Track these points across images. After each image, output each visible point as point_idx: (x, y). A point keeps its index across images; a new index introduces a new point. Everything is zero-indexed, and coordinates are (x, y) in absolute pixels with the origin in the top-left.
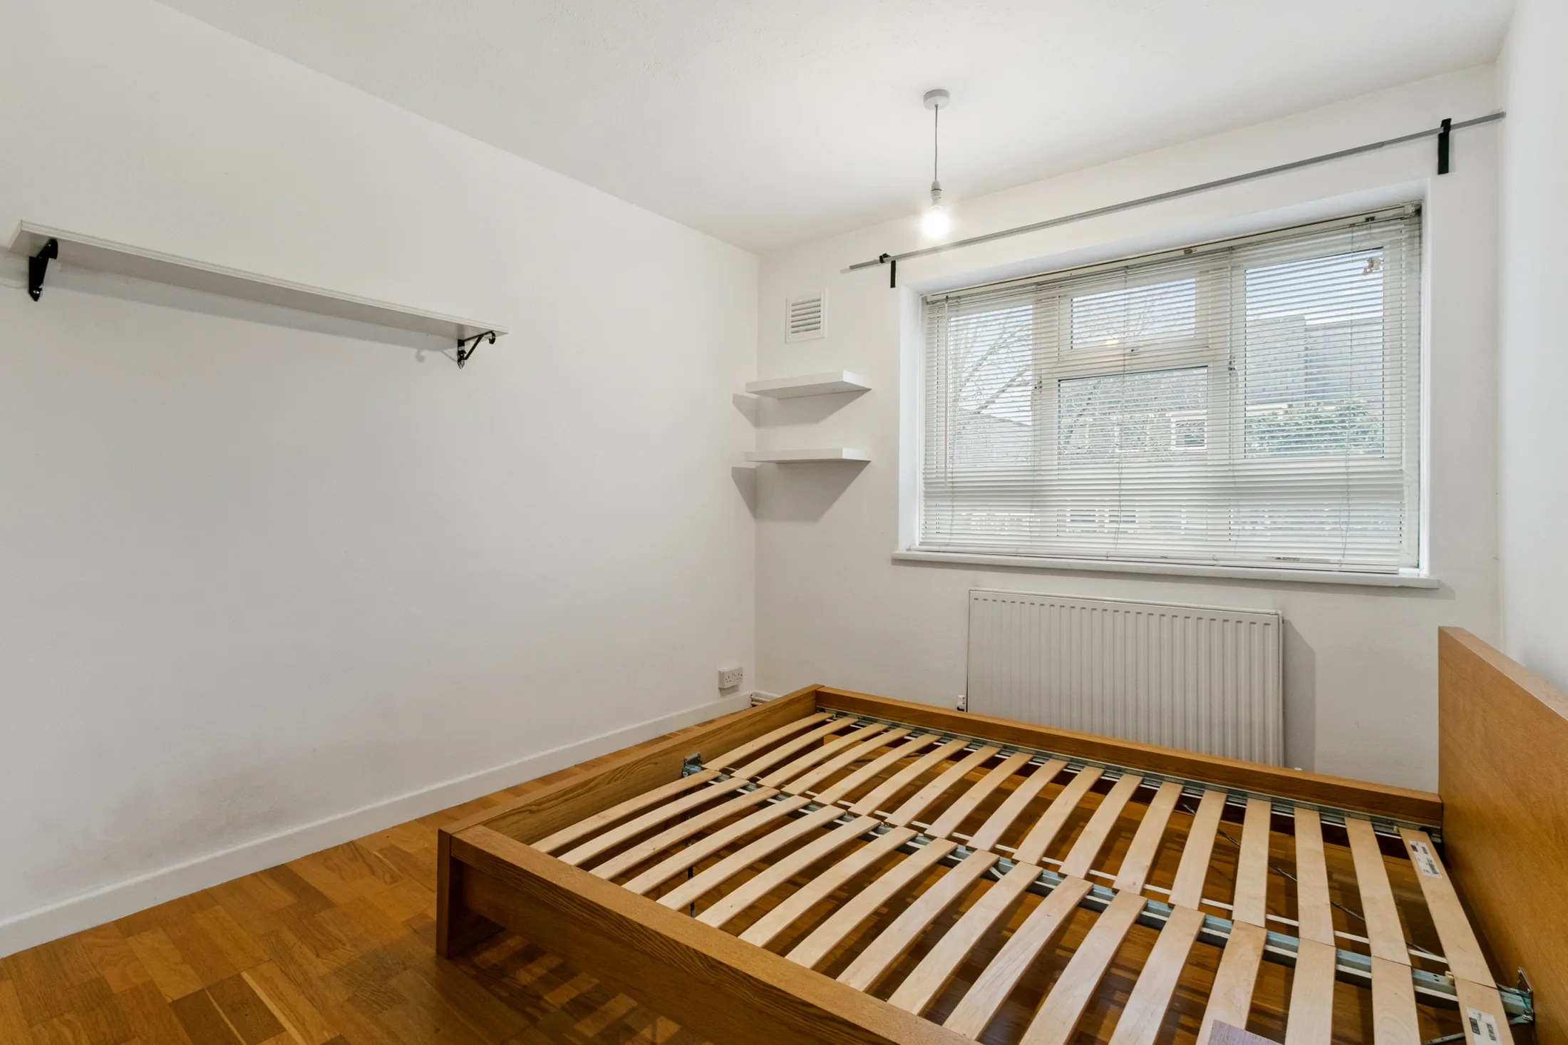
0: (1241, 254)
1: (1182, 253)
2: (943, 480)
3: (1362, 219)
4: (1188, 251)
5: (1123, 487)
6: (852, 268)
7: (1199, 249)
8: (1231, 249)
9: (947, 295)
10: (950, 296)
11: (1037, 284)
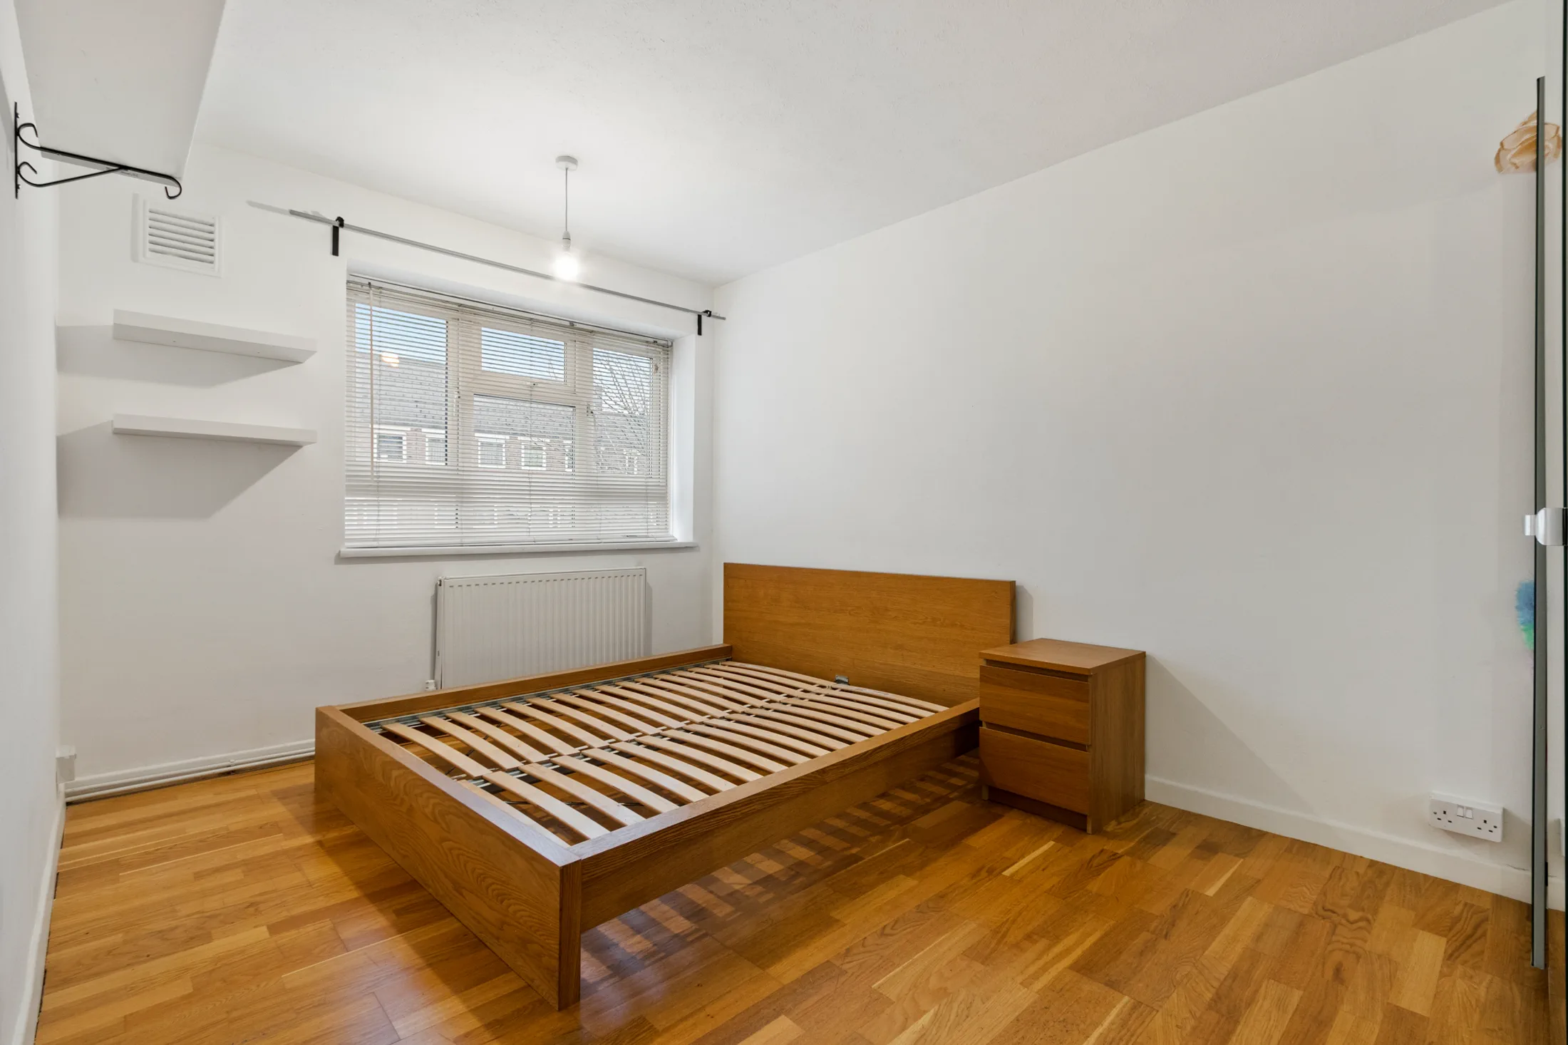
0: (597, 338)
1: (568, 324)
2: (370, 474)
3: (652, 340)
4: (572, 324)
5: (532, 488)
6: (293, 213)
7: (578, 326)
8: (592, 332)
9: (370, 281)
10: (373, 283)
11: (460, 305)
